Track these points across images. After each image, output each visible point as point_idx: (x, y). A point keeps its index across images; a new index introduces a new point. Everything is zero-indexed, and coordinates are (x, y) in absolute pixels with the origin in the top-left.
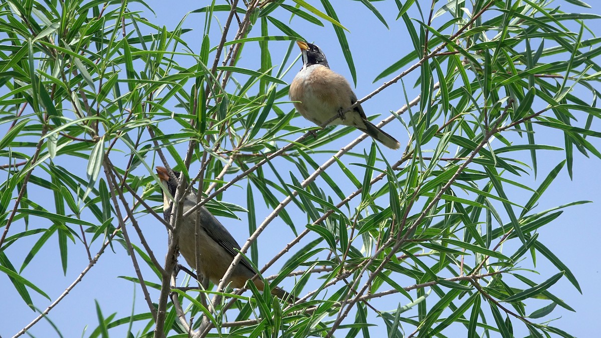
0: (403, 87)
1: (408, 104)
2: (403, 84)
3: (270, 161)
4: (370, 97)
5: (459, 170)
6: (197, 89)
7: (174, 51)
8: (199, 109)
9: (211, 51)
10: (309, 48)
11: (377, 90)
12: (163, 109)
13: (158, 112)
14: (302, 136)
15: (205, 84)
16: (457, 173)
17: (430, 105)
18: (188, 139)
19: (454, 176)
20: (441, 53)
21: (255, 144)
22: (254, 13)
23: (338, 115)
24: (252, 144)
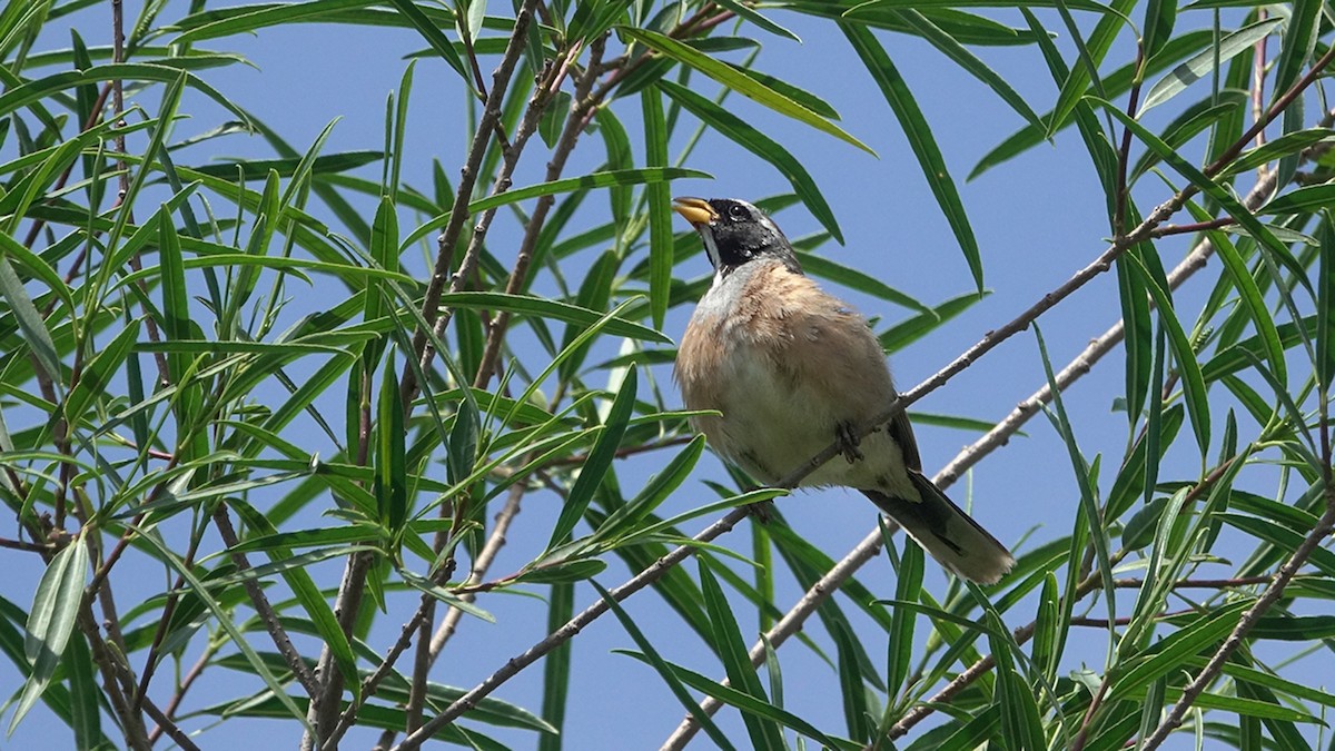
0: (1043, 349)
1: (1052, 381)
2: (1041, 341)
3: (621, 604)
4: (940, 381)
5: (1239, 625)
6: (370, 373)
7: (288, 255)
8: (383, 448)
9: (405, 247)
10: (717, 216)
11: (964, 356)
12: (282, 446)
13: (259, 458)
14: (720, 522)
15: (401, 362)
16: (1232, 638)
17: (1157, 406)
18: (348, 548)
19: (1225, 646)
20: (1170, 226)
21: (572, 557)
22: (551, 109)
23: (839, 446)
24: (561, 557)
